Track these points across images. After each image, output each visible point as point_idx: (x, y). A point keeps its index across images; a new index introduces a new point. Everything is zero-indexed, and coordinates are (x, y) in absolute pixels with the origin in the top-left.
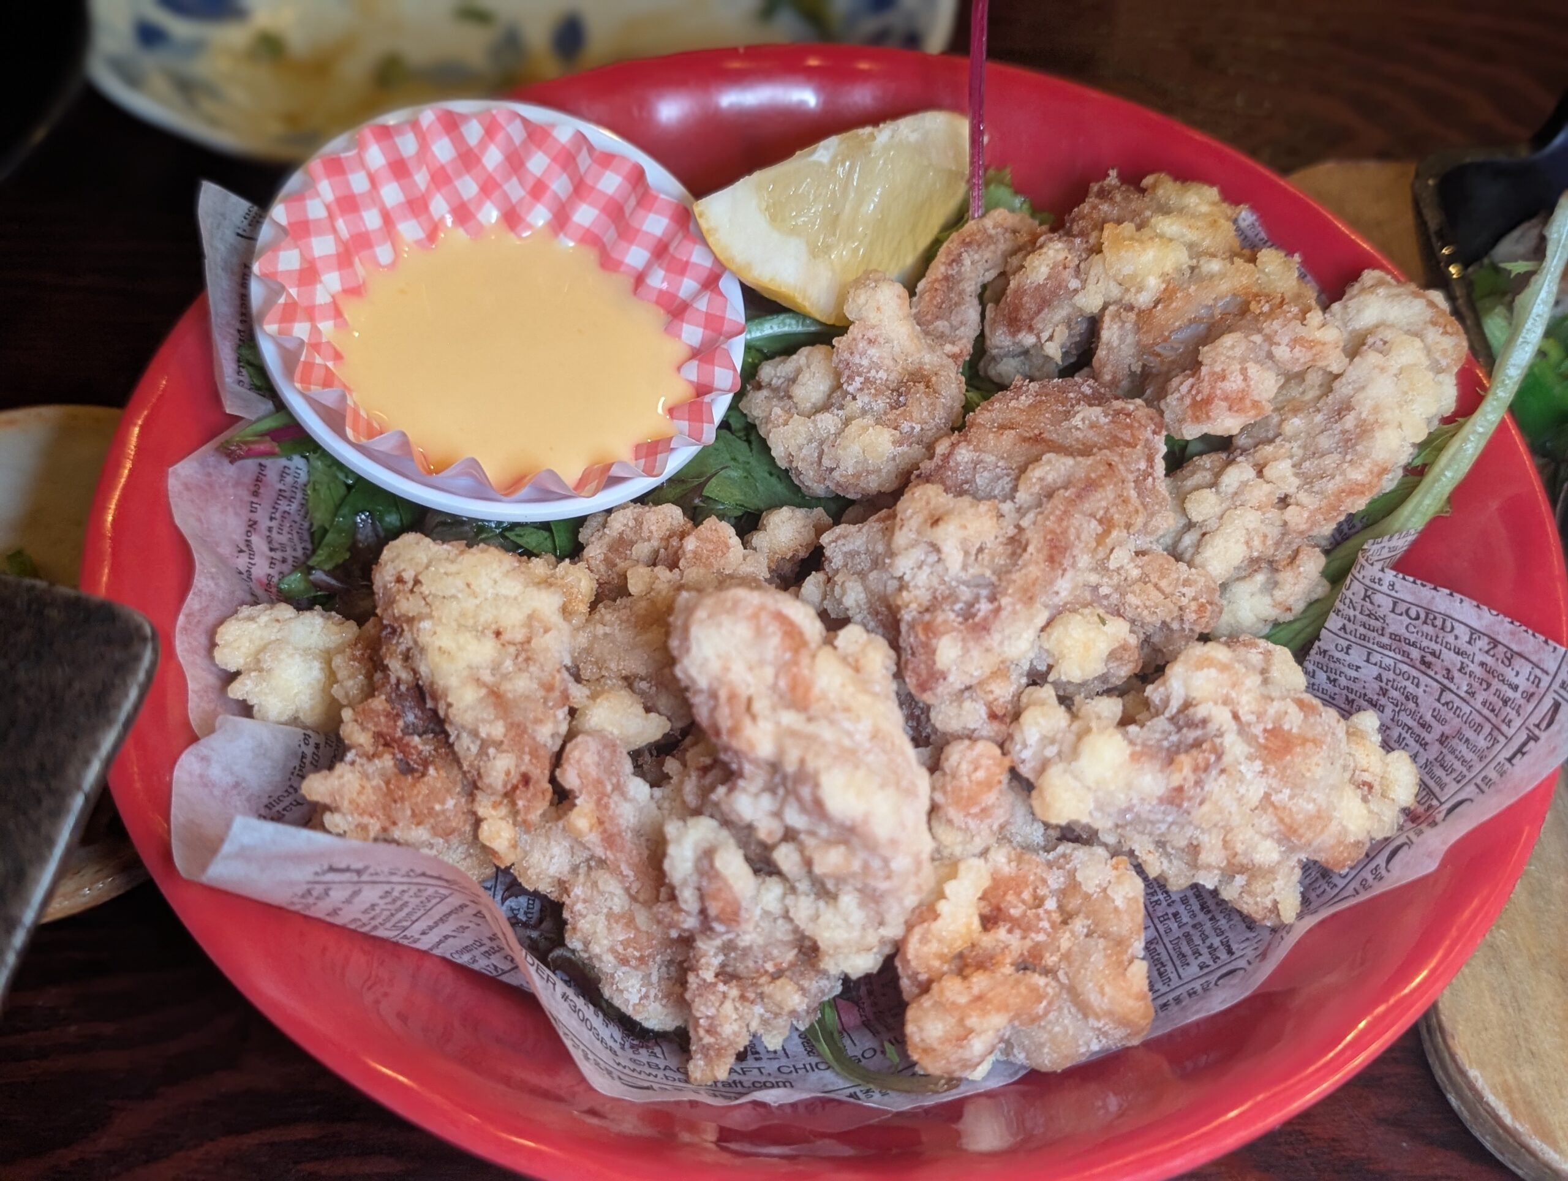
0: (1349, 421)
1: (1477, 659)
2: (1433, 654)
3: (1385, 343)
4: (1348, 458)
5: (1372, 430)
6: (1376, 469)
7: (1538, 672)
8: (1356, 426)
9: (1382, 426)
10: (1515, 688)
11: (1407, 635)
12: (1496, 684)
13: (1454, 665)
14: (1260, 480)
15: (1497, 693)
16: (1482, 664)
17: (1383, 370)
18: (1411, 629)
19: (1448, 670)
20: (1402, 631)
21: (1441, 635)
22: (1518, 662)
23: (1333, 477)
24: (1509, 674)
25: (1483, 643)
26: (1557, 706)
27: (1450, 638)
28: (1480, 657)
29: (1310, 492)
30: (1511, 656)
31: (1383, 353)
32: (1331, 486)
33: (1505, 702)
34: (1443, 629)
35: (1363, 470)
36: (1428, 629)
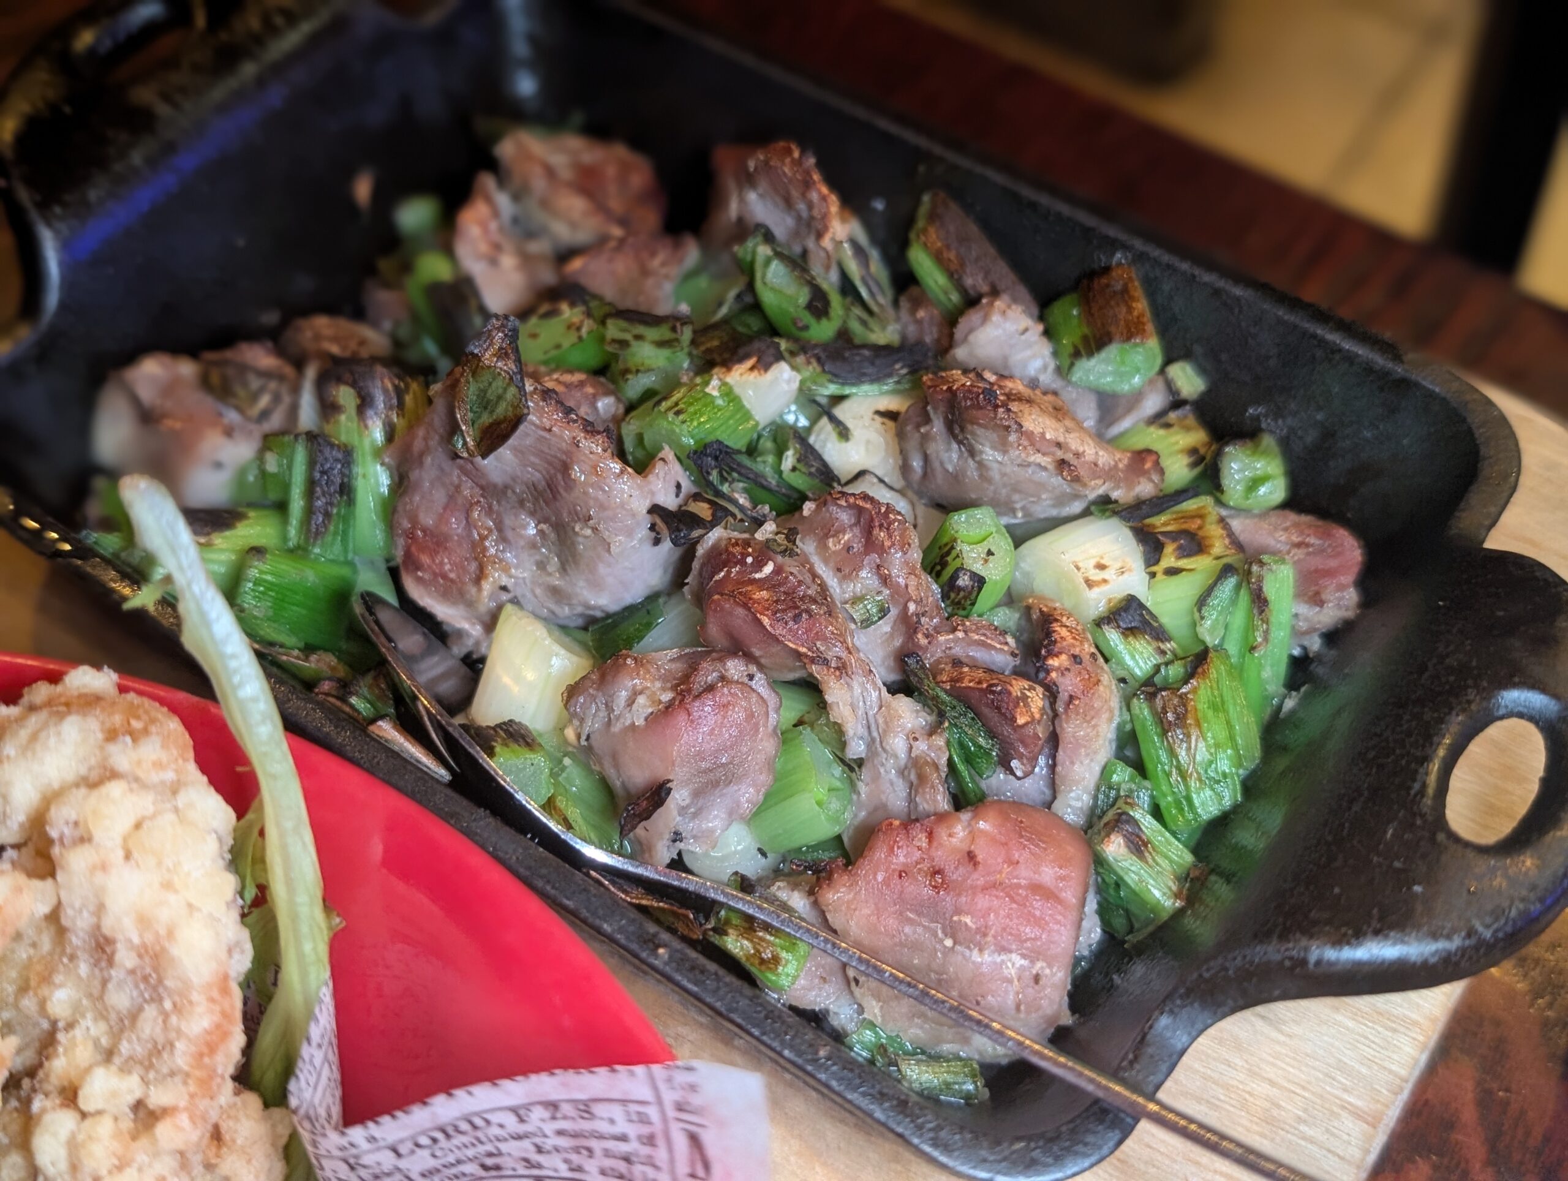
0: (125, 958)
1: (548, 1132)
2: (490, 1155)
3: (76, 824)
4: (168, 1005)
5: (164, 950)
6: (215, 994)
7: (634, 1108)
8: (140, 956)
9: (171, 934)
10: (623, 1138)
11: (443, 1161)
12: (596, 1145)
13: (526, 1150)
14: (88, 1122)
15: (607, 1153)
16: (560, 1133)
17: (104, 867)
18: (438, 1153)
19: (526, 1160)
20: (432, 1163)
21: (480, 1134)
22: (599, 1109)
23: (172, 1045)
24: (603, 1127)
25: (538, 1114)
26: (694, 1140)
27: (495, 1131)
28: (549, 1128)
29: (162, 1079)
30: (585, 1109)
31: (85, 840)
32: (181, 1056)
33: (627, 1159)
34: (475, 1127)
35: (200, 1009)
36: (458, 1140)
